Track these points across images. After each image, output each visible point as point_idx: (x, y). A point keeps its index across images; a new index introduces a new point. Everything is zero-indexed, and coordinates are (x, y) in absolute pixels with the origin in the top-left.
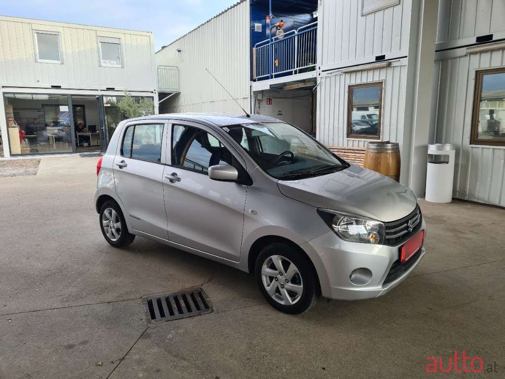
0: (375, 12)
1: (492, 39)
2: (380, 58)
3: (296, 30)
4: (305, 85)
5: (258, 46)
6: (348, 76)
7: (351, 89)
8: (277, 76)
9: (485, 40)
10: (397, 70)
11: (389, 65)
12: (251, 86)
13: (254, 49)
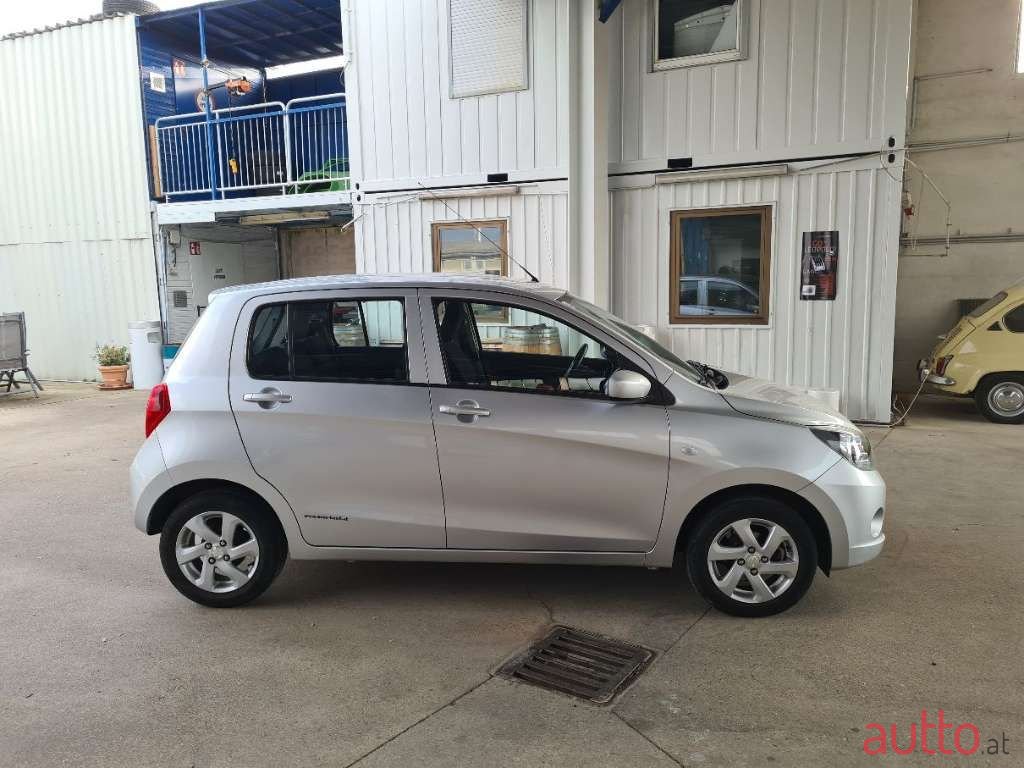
0: (479, 95)
1: (691, 165)
2: (498, 179)
3: (286, 104)
4: (304, 216)
5: (162, 124)
6: (428, 206)
7: (437, 229)
8: (230, 195)
9: (680, 165)
10: (533, 203)
11: (518, 192)
12: (152, 213)
13: (155, 130)
